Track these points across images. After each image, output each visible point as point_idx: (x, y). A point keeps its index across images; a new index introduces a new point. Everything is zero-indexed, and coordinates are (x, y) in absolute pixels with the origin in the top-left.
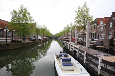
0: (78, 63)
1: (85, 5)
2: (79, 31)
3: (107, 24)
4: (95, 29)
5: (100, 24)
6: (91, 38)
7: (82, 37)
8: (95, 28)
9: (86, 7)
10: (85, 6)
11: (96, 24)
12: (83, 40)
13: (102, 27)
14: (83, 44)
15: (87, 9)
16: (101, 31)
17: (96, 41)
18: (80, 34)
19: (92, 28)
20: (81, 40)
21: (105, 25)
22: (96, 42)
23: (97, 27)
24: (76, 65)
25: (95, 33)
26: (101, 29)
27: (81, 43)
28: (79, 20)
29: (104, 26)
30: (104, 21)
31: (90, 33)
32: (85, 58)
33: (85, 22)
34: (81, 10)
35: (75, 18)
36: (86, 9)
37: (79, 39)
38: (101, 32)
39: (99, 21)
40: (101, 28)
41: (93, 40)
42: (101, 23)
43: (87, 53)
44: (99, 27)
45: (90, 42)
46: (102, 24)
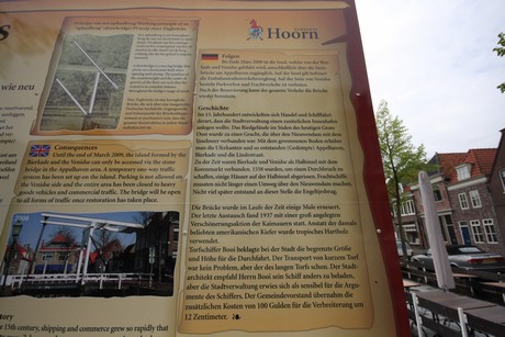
3: (489, 176)
4: (440, 198)
5: (459, 179)
8: (442, 194)
9: (387, 117)
10: (383, 113)
11: (440, 179)
13: (472, 188)
15: (396, 124)
16: (471, 209)
17: (469, 258)
21: (484, 179)
22: (472, 260)
23: (450, 188)
25: (448, 217)
26: (469, 200)
29: (481, 184)
30: (473, 165)
36: (389, 124)
38: (474, 214)
39: (451, 163)
40: (468, 194)
42: (463, 173)
43: (469, 317)
44: (460, 190)
46: (468, 176)
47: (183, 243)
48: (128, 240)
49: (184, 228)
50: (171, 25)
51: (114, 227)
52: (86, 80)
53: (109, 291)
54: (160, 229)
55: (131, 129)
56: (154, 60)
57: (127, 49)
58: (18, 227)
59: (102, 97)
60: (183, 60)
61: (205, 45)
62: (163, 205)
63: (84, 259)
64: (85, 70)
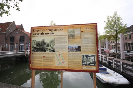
0: (114, 72)
1: (116, 15)
2: (109, 41)
4: (131, 38)
6: (126, 50)
7: (114, 48)
9: (116, 16)
11: (131, 33)
12: (115, 52)
14: (116, 56)
18: (111, 44)
19: (126, 37)
20: (113, 52)
24: (112, 74)
27: (114, 55)
28: (110, 30)
31: (124, 44)
32: (121, 67)
33: (117, 32)
34: (110, 19)
35: (104, 28)
36: (117, 18)
37: (111, 50)
41: (128, 52)
43: (122, 62)
45: (125, 54)
47: (81, 48)
48: (77, 48)
49: (81, 47)
50: (78, 28)
51: (76, 47)
52: (71, 34)
53: (76, 51)
54: (79, 47)
55: (76, 39)
56: (77, 32)
57: (74, 31)
58: (69, 47)
59: (73, 36)
60: (80, 32)
61: (82, 30)
62: (79, 45)
63: (74, 49)
64: (71, 33)
